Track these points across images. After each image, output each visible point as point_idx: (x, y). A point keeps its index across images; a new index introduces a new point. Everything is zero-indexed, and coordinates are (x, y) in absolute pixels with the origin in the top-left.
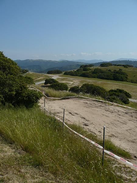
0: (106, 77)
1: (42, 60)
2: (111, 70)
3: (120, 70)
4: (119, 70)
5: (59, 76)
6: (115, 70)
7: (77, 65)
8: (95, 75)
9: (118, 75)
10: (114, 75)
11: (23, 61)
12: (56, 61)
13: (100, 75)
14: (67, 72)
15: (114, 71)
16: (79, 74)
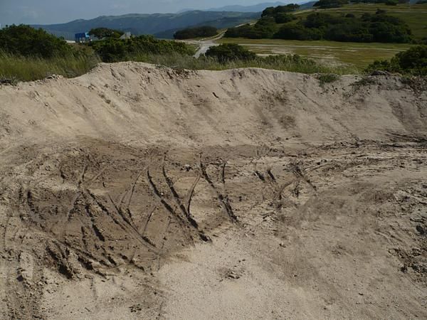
0: (352, 35)
1: (136, 14)
2: (354, 14)
3: (379, 11)
4: (377, 13)
5: (214, 42)
6: (367, 15)
7: (225, 18)
8: (317, 30)
9: (386, 26)
10: (373, 26)
11: (92, 20)
12: (172, 15)
13: (332, 30)
14: (233, 29)
15: (363, 16)
16: (270, 31)
